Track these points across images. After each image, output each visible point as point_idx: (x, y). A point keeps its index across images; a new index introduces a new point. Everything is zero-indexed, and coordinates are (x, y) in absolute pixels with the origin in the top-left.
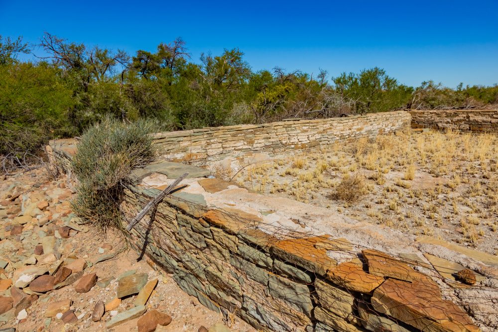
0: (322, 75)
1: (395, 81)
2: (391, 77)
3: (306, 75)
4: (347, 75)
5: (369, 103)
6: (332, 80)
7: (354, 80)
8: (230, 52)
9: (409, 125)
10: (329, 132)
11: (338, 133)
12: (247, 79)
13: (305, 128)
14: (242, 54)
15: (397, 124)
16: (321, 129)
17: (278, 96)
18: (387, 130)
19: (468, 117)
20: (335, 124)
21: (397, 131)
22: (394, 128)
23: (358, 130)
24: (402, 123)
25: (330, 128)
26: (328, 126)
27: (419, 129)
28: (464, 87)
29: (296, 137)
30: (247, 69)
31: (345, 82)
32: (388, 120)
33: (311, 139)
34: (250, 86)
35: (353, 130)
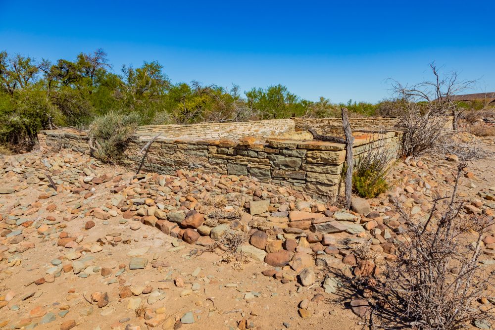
0: (235, 89)
1: (295, 96)
2: (291, 93)
3: (221, 88)
4: (257, 90)
5: (275, 115)
6: (245, 93)
7: (263, 95)
8: (149, 64)
9: (293, 129)
10: (234, 132)
11: (241, 133)
12: (167, 90)
13: (217, 128)
14: (161, 67)
15: (284, 128)
16: (228, 130)
17: (197, 107)
18: (277, 132)
19: (329, 123)
20: (238, 126)
21: (284, 133)
22: (282, 131)
23: (255, 131)
24: (288, 127)
25: (235, 129)
26: (232, 127)
27: (300, 132)
28: (353, 103)
29: (210, 135)
30: (167, 82)
31: (255, 96)
32: (277, 125)
33: (221, 136)
34: (171, 97)
35: (251, 131)
